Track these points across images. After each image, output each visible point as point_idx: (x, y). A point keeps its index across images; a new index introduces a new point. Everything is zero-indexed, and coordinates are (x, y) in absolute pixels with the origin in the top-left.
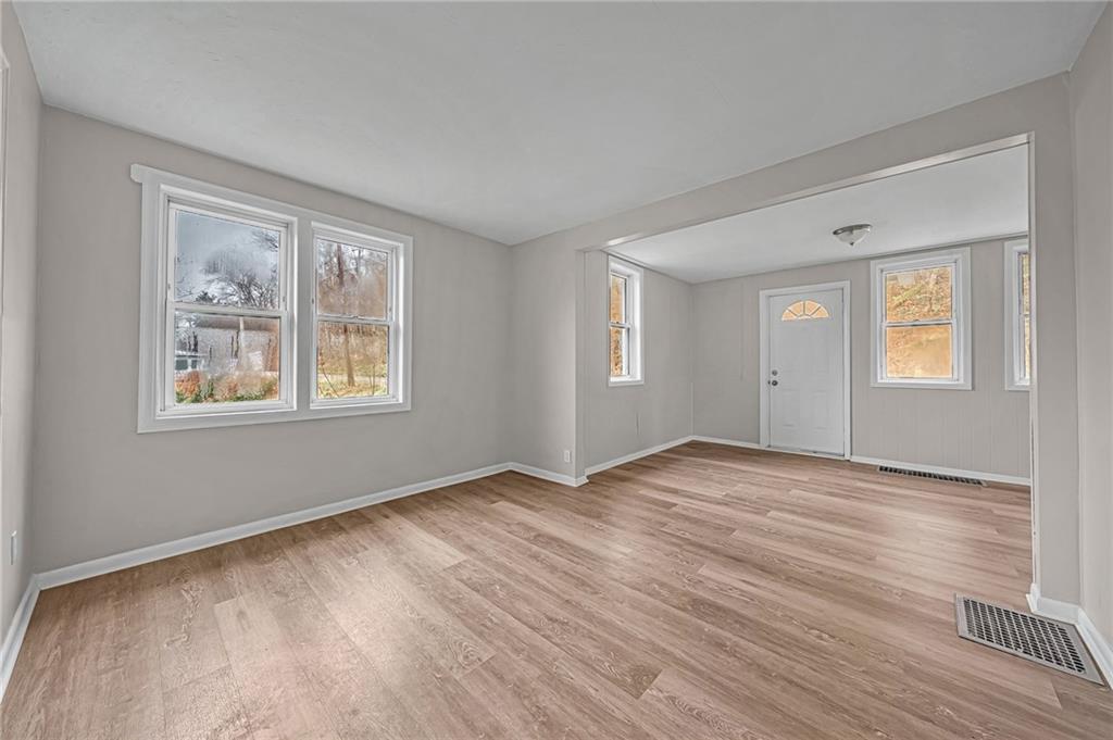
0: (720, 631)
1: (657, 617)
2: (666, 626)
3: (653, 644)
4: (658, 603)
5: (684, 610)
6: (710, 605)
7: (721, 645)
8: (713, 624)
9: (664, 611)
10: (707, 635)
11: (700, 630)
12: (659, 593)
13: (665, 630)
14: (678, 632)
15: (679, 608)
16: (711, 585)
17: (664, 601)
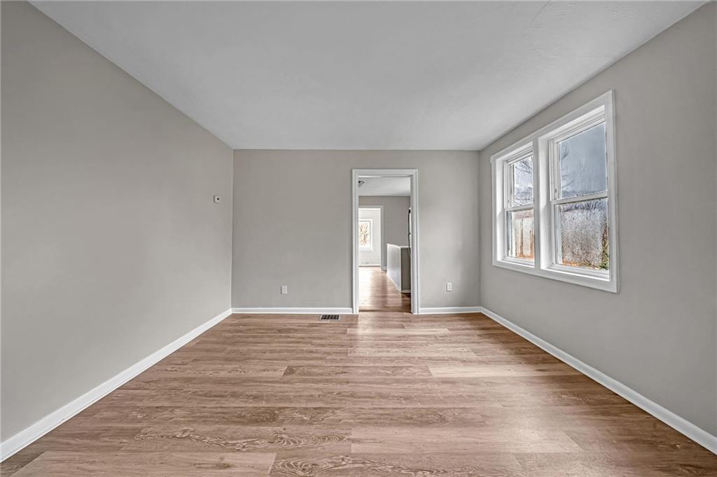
0: (255, 405)
1: (294, 397)
2: (288, 394)
3: (291, 384)
4: (297, 405)
5: (280, 408)
6: (262, 421)
7: (255, 397)
8: (260, 408)
9: (292, 402)
10: (263, 400)
11: (267, 401)
12: (301, 413)
13: (287, 392)
14: (280, 394)
15: (284, 408)
16: (262, 444)
17: (295, 408)
